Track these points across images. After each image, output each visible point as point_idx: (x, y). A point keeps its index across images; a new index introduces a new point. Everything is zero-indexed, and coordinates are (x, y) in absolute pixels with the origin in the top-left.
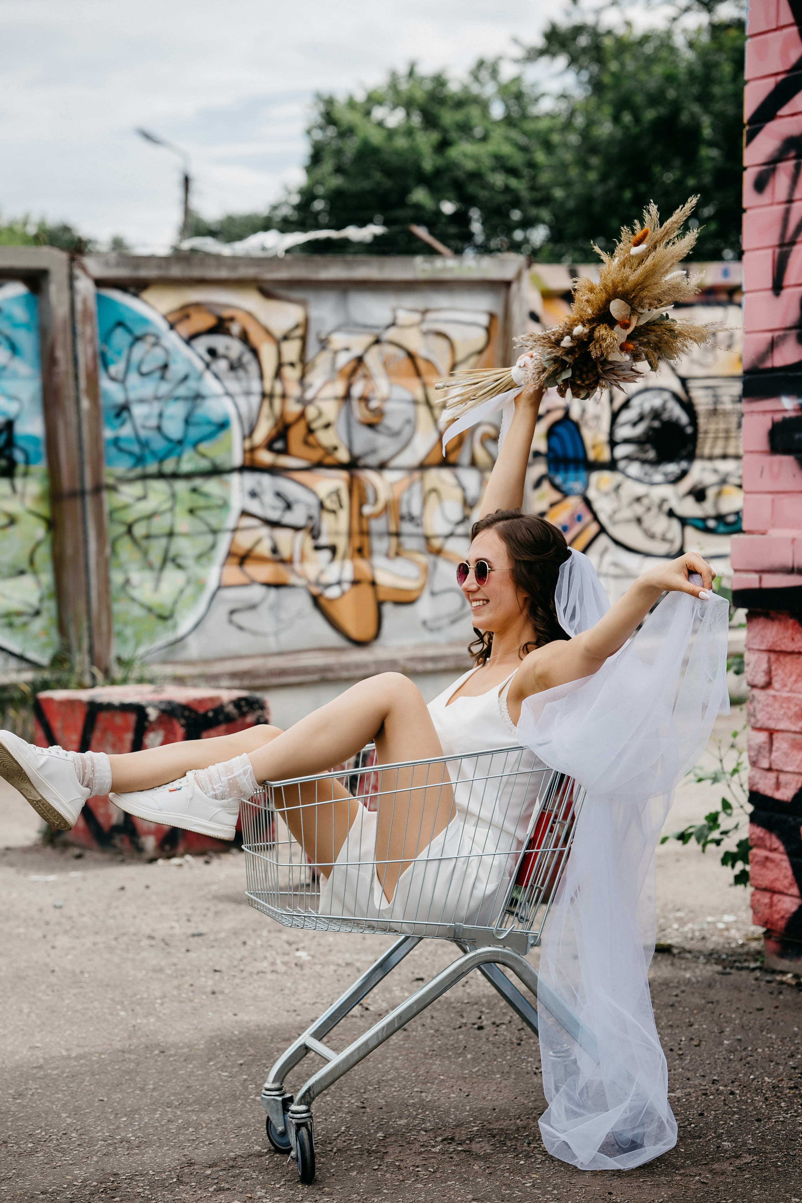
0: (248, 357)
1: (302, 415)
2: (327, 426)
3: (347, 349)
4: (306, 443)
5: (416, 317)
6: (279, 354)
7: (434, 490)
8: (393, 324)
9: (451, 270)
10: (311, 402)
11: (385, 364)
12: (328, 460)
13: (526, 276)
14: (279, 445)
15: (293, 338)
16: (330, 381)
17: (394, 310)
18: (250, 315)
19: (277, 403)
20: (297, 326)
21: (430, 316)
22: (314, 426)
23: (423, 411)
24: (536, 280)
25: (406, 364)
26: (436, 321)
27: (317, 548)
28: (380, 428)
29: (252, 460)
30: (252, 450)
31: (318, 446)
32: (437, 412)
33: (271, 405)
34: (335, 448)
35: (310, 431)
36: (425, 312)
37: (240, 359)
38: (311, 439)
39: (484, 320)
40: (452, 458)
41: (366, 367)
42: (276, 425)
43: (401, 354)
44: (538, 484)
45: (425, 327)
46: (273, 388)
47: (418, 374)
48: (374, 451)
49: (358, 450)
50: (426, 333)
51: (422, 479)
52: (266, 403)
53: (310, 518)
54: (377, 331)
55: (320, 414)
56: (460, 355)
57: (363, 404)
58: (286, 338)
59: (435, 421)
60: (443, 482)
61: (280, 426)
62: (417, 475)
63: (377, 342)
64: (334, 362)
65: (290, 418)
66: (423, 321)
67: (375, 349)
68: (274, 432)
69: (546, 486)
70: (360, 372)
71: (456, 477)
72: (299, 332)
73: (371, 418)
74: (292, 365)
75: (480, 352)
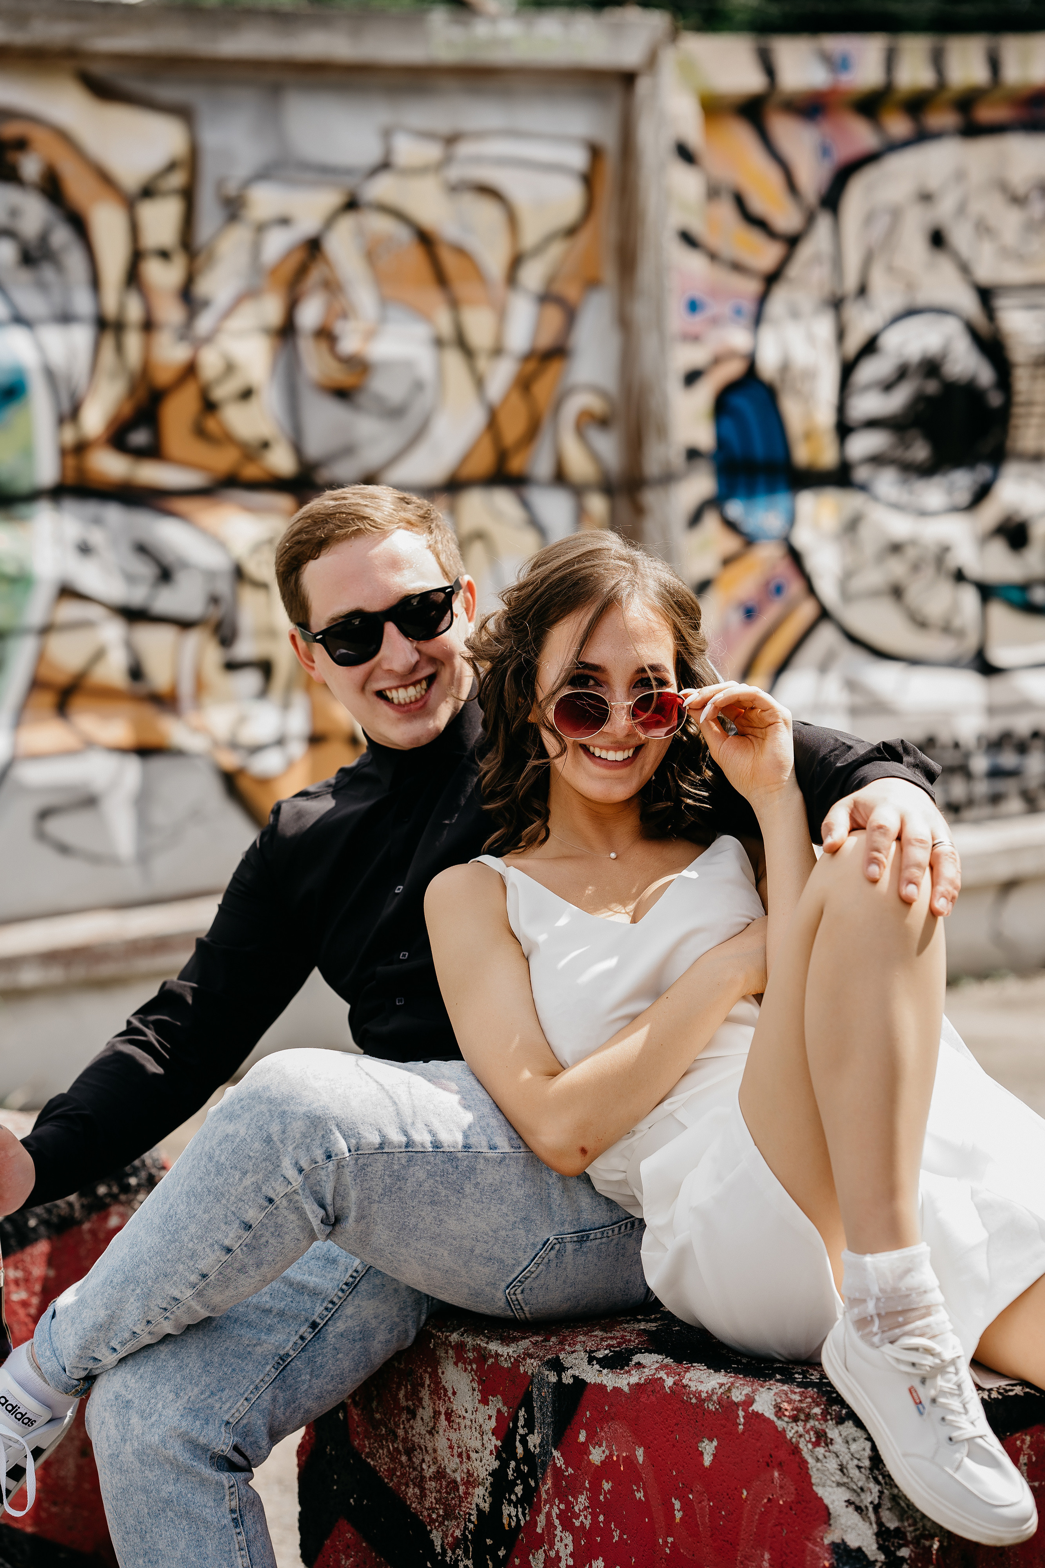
0: (62, 236)
1: (190, 370)
2: (247, 394)
3: (284, 221)
4: (201, 432)
5: (432, 152)
6: (134, 230)
7: (480, 536)
8: (385, 166)
9: (506, 43)
10: (208, 339)
11: (371, 255)
12: (251, 472)
13: (669, 59)
14: (139, 438)
15: (165, 194)
16: (249, 294)
17: (387, 134)
18: (64, 136)
19: (133, 342)
20: (172, 167)
21: (465, 149)
22: (220, 393)
23: (454, 360)
24: (688, 68)
25: (415, 257)
26: (478, 160)
27: (232, 666)
28: (363, 399)
29: (81, 471)
30: (81, 448)
31: (226, 439)
32: (482, 363)
33: (119, 348)
34: (265, 445)
35: (209, 406)
36: (451, 140)
37: (44, 238)
38: (211, 424)
39: (578, 158)
40: (516, 464)
41: (327, 262)
42: (132, 390)
43: (403, 234)
44: (695, 519)
45: (455, 173)
46: (122, 307)
47: (441, 279)
48: (348, 451)
49: (314, 448)
50: (455, 189)
51: (453, 511)
52: (108, 344)
53: (214, 600)
54: (351, 182)
55: (230, 368)
56: (530, 236)
57: (324, 346)
58: (148, 192)
59: (479, 383)
60: (498, 515)
61: (142, 393)
62: (442, 501)
63: (352, 205)
64: (256, 249)
65: (163, 376)
66: (447, 161)
67: (346, 225)
68: (127, 410)
69: (711, 523)
70: (315, 275)
71: (525, 504)
72: (177, 180)
73: (340, 376)
74: (164, 255)
75: (571, 232)
